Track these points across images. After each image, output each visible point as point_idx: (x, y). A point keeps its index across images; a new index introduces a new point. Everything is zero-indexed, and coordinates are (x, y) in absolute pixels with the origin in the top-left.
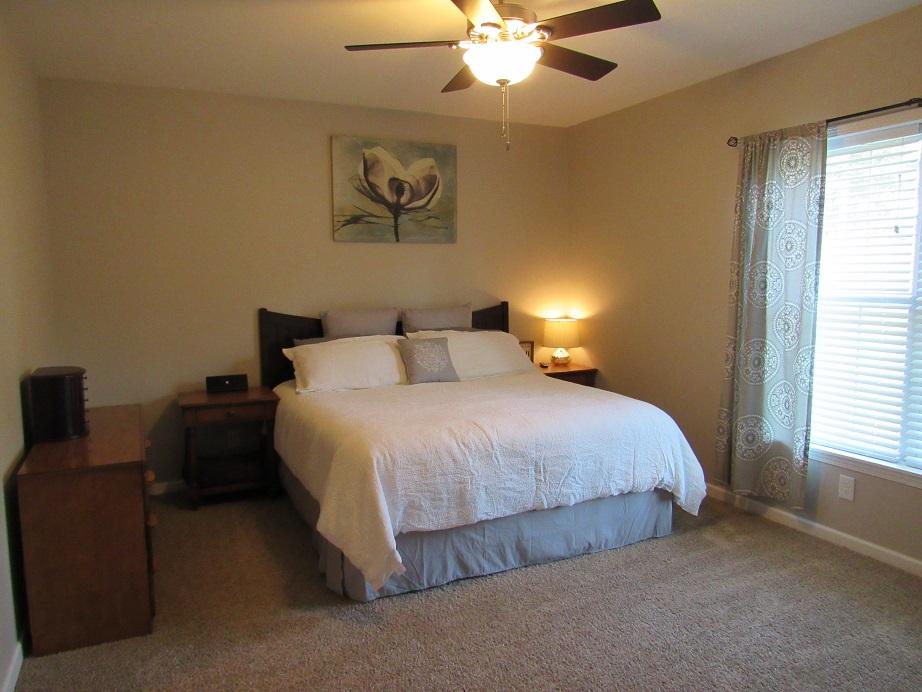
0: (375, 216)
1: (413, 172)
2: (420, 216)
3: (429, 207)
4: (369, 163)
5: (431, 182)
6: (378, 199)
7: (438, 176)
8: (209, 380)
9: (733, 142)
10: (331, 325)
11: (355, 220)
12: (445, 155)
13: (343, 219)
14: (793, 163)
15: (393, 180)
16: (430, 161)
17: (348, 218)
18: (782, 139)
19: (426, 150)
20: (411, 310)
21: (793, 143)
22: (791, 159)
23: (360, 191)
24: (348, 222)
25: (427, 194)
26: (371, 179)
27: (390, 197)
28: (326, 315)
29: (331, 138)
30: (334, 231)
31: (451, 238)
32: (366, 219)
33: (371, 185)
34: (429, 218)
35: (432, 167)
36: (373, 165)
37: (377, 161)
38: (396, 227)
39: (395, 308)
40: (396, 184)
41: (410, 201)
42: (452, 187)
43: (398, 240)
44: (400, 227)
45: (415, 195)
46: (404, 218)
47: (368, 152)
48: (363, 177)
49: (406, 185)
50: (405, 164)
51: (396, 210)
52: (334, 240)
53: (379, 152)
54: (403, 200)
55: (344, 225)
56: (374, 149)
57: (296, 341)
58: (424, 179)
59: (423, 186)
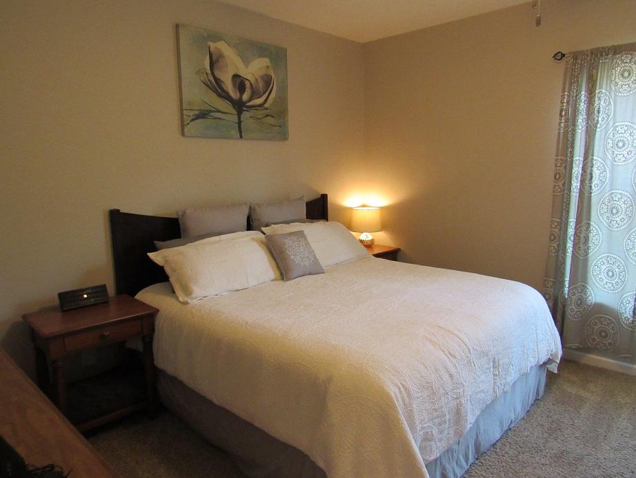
0: (222, 113)
1: (253, 70)
2: (260, 113)
3: (266, 105)
4: (214, 58)
5: (268, 81)
6: (224, 95)
7: (273, 76)
8: (61, 296)
9: (560, 56)
10: (191, 224)
11: (203, 115)
12: (278, 56)
13: (192, 113)
14: (626, 74)
15: (236, 76)
16: (265, 61)
17: (197, 113)
18: (615, 53)
19: (262, 50)
20: (259, 205)
21: (627, 57)
22: (624, 71)
23: (207, 86)
24: (197, 117)
25: (264, 93)
26: (217, 73)
27: (234, 94)
28: (184, 213)
29: (177, 26)
30: (183, 126)
31: (283, 136)
32: (212, 114)
33: (216, 79)
34: (267, 116)
35: (268, 67)
36: (217, 61)
37: (221, 56)
38: (240, 123)
39: (245, 204)
40: (238, 81)
41: (250, 100)
42: (283, 88)
43: (241, 137)
44: (242, 124)
45: (255, 94)
46: (246, 115)
47: (212, 45)
48: (209, 72)
49: (246, 82)
50: (246, 62)
51: (239, 106)
52: (183, 134)
53: (222, 46)
54: (245, 97)
55: (193, 120)
56: (218, 43)
57: (157, 243)
58: (262, 77)
59: (261, 85)
